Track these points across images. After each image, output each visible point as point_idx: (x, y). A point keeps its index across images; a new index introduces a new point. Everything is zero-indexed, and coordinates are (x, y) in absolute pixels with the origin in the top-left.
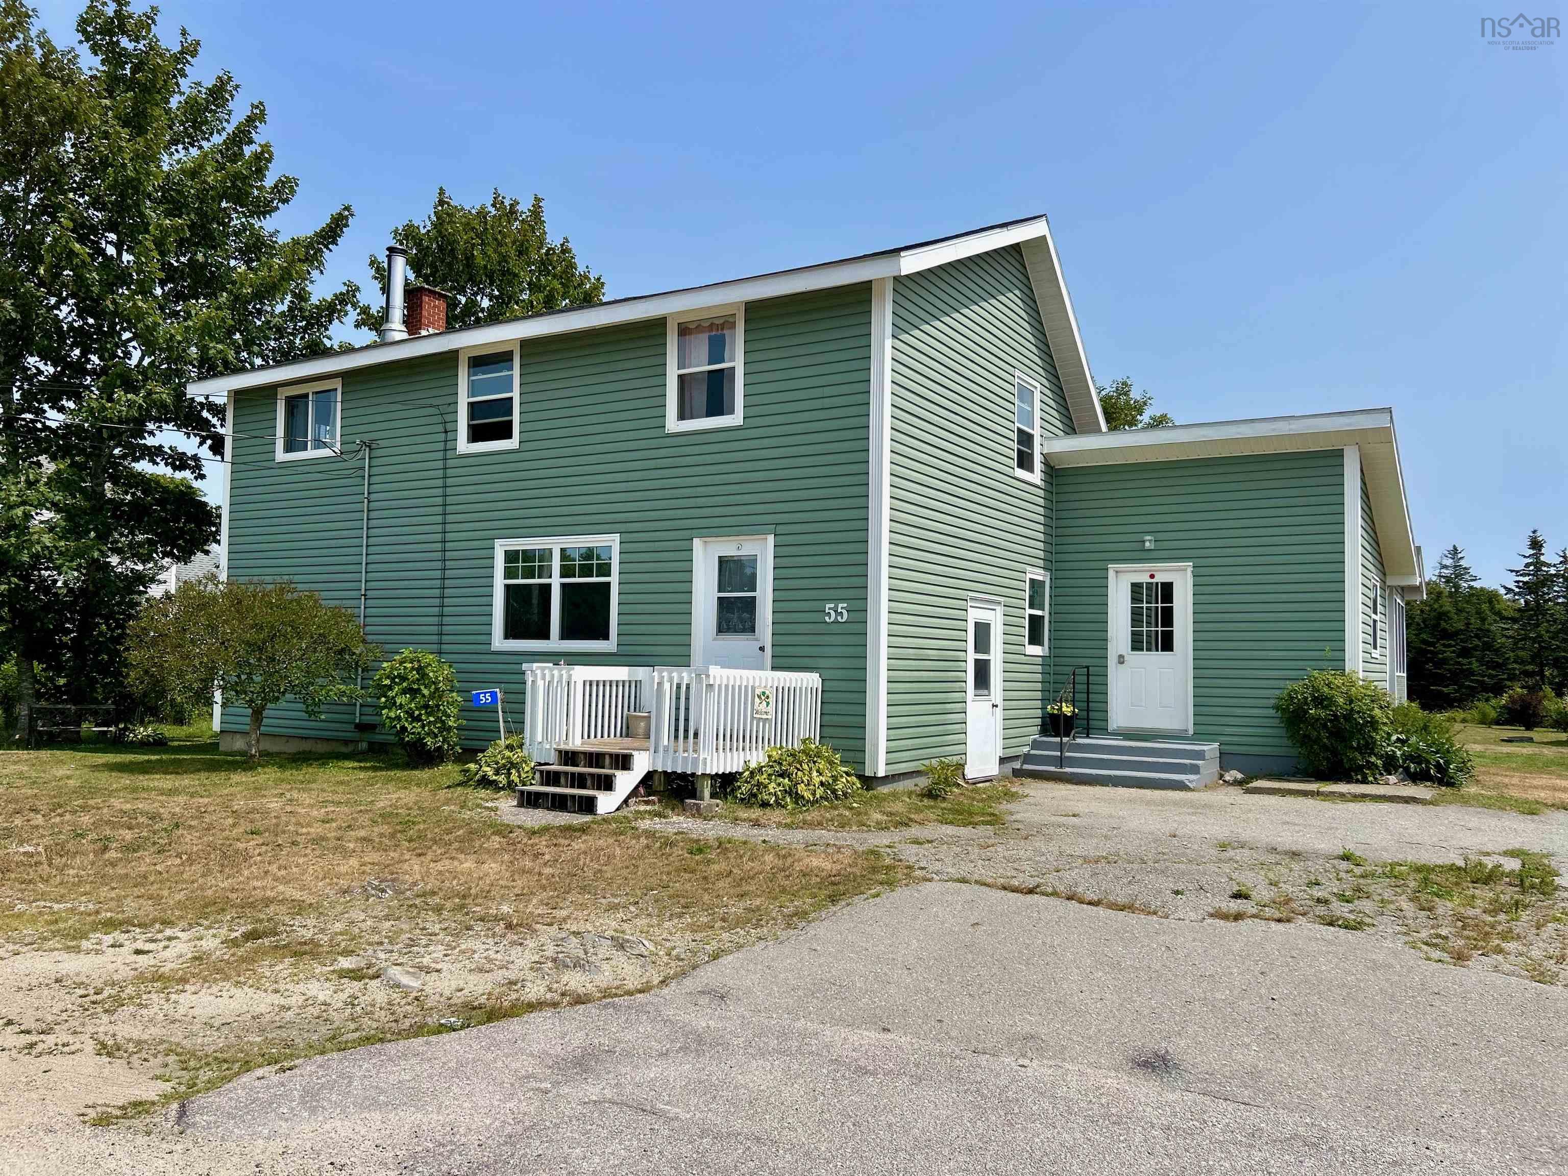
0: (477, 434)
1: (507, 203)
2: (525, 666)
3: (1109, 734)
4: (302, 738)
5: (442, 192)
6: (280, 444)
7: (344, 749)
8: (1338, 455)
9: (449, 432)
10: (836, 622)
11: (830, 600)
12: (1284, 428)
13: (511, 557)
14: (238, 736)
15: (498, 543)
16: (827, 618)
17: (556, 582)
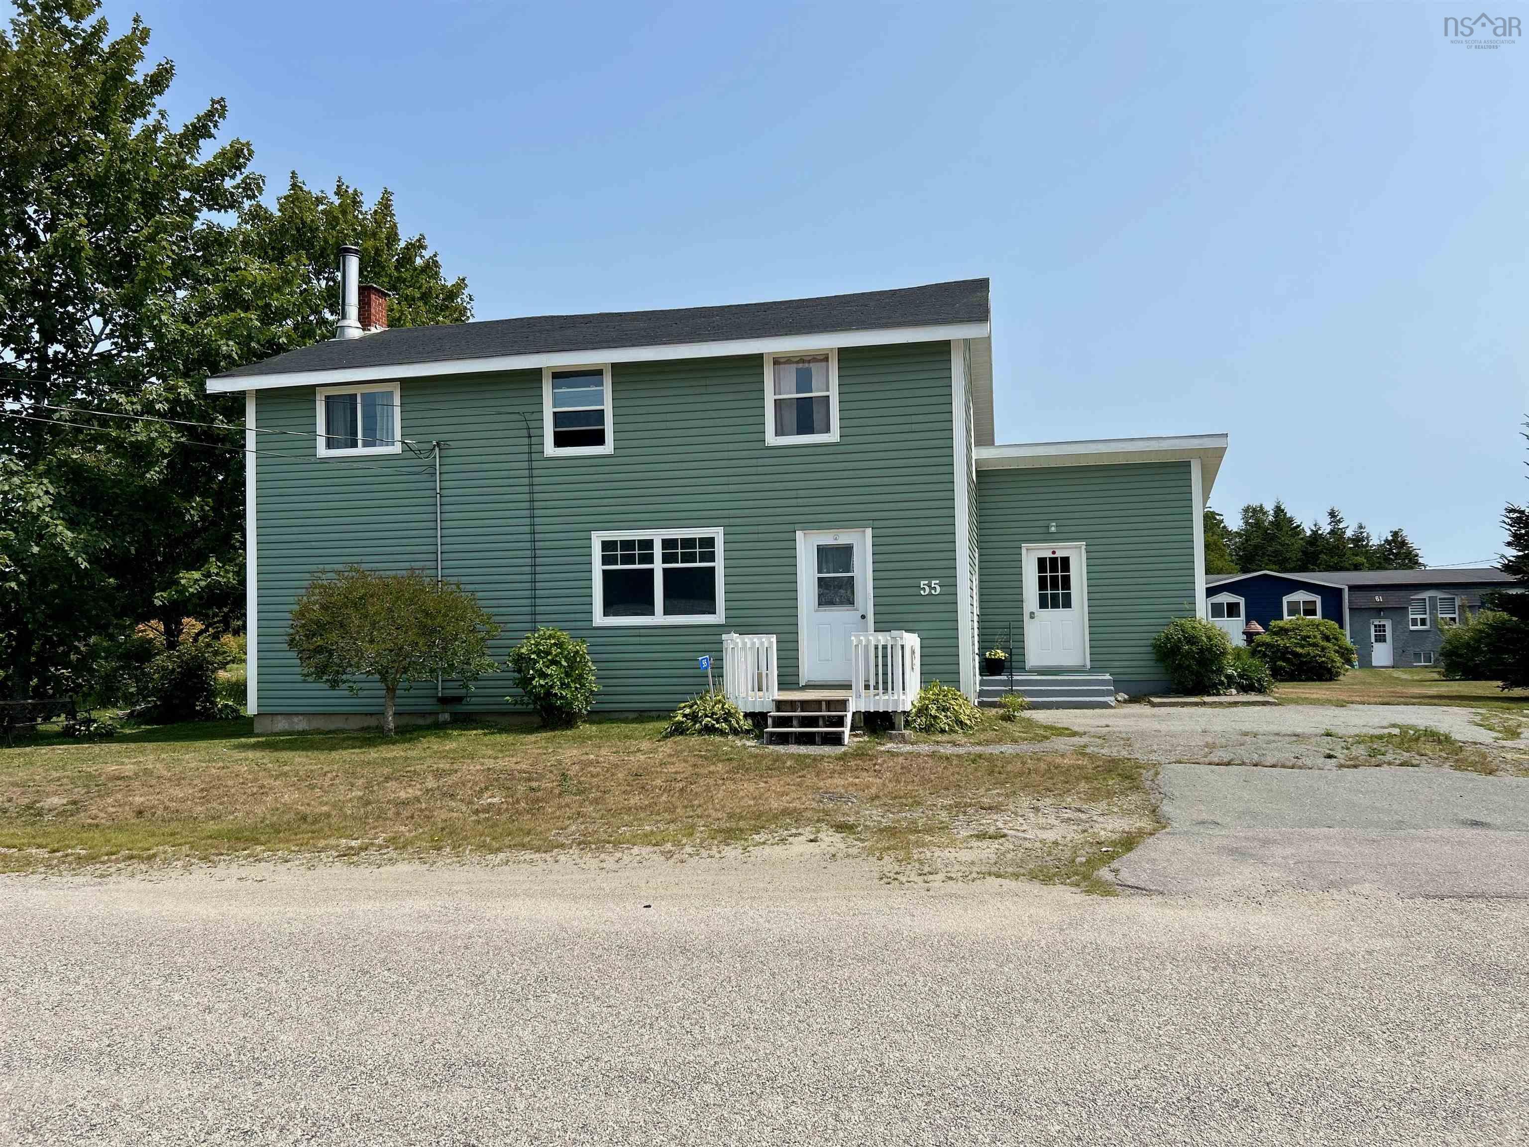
0: (561, 440)
1: (351, 191)
2: (724, 637)
3: (1027, 672)
4: (366, 714)
5: (294, 175)
6: (321, 442)
7: (421, 722)
8: (1188, 465)
9: (533, 435)
10: (930, 594)
11: (924, 578)
12: (1154, 446)
13: (607, 546)
14: (279, 717)
15: (594, 534)
16: (922, 592)
17: (658, 567)
